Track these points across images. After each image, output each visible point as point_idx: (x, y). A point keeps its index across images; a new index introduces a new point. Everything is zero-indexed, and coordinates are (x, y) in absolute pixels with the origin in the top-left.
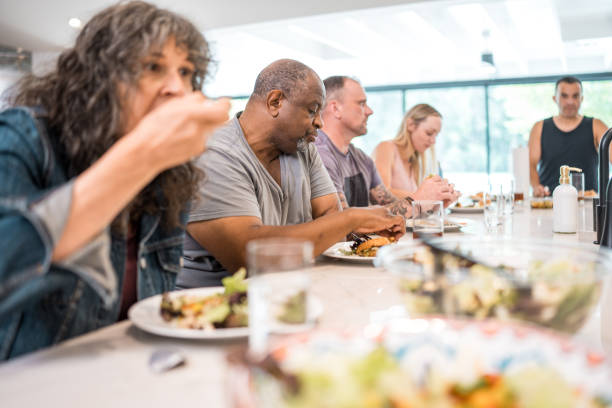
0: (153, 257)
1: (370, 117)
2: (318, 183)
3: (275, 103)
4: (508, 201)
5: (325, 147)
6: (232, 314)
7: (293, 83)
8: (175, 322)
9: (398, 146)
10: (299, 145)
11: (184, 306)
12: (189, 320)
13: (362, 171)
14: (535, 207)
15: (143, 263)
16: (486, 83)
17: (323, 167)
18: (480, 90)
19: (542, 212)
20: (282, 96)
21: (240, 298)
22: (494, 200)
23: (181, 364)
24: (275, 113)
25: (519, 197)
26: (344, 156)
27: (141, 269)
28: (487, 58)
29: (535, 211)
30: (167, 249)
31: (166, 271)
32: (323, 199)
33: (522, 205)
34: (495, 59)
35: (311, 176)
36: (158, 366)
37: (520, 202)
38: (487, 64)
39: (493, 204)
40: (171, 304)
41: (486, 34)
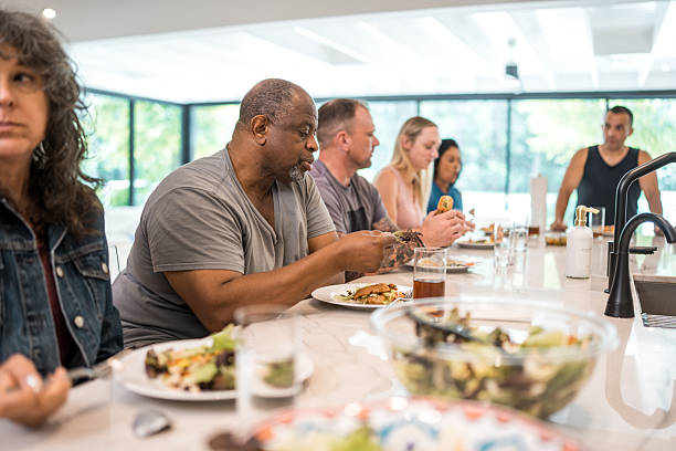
0: (70, 267)
1: (376, 148)
2: (315, 221)
3: (262, 129)
4: (521, 235)
5: (324, 179)
6: (219, 374)
7: (277, 105)
8: (160, 380)
9: (399, 170)
10: (292, 174)
11: (170, 361)
12: (175, 378)
13: (364, 205)
14: (550, 244)
15: (60, 272)
16: (510, 97)
17: (322, 202)
18: (503, 104)
19: (557, 249)
20: (266, 121)
21: (228, 358)
22: (507, 235)
23: (167, 428)
24: (262, 141)
25: (534, 231)
26: (345, 189)
27: (58, 277)
28: (512, 71)
29: (550, 248)
30: (84, 257)
31: (86, 278)
32: (321, 238)
33: (537, 240)
34: (520, 72)
35: (307, 214)
36: (142, 430)
37: (535, 236)
38: (511, 77)
39: (505, 240)
40: (156, 358)
41: (511, 43)
